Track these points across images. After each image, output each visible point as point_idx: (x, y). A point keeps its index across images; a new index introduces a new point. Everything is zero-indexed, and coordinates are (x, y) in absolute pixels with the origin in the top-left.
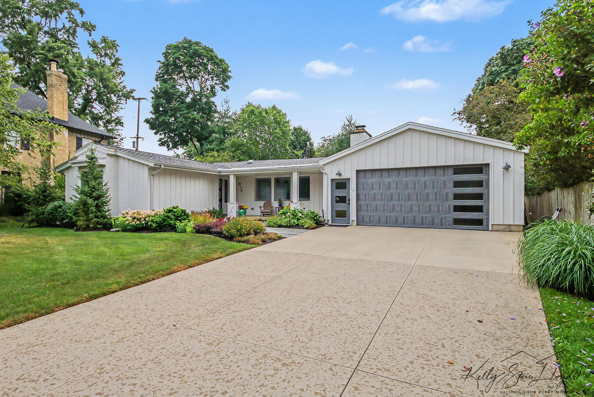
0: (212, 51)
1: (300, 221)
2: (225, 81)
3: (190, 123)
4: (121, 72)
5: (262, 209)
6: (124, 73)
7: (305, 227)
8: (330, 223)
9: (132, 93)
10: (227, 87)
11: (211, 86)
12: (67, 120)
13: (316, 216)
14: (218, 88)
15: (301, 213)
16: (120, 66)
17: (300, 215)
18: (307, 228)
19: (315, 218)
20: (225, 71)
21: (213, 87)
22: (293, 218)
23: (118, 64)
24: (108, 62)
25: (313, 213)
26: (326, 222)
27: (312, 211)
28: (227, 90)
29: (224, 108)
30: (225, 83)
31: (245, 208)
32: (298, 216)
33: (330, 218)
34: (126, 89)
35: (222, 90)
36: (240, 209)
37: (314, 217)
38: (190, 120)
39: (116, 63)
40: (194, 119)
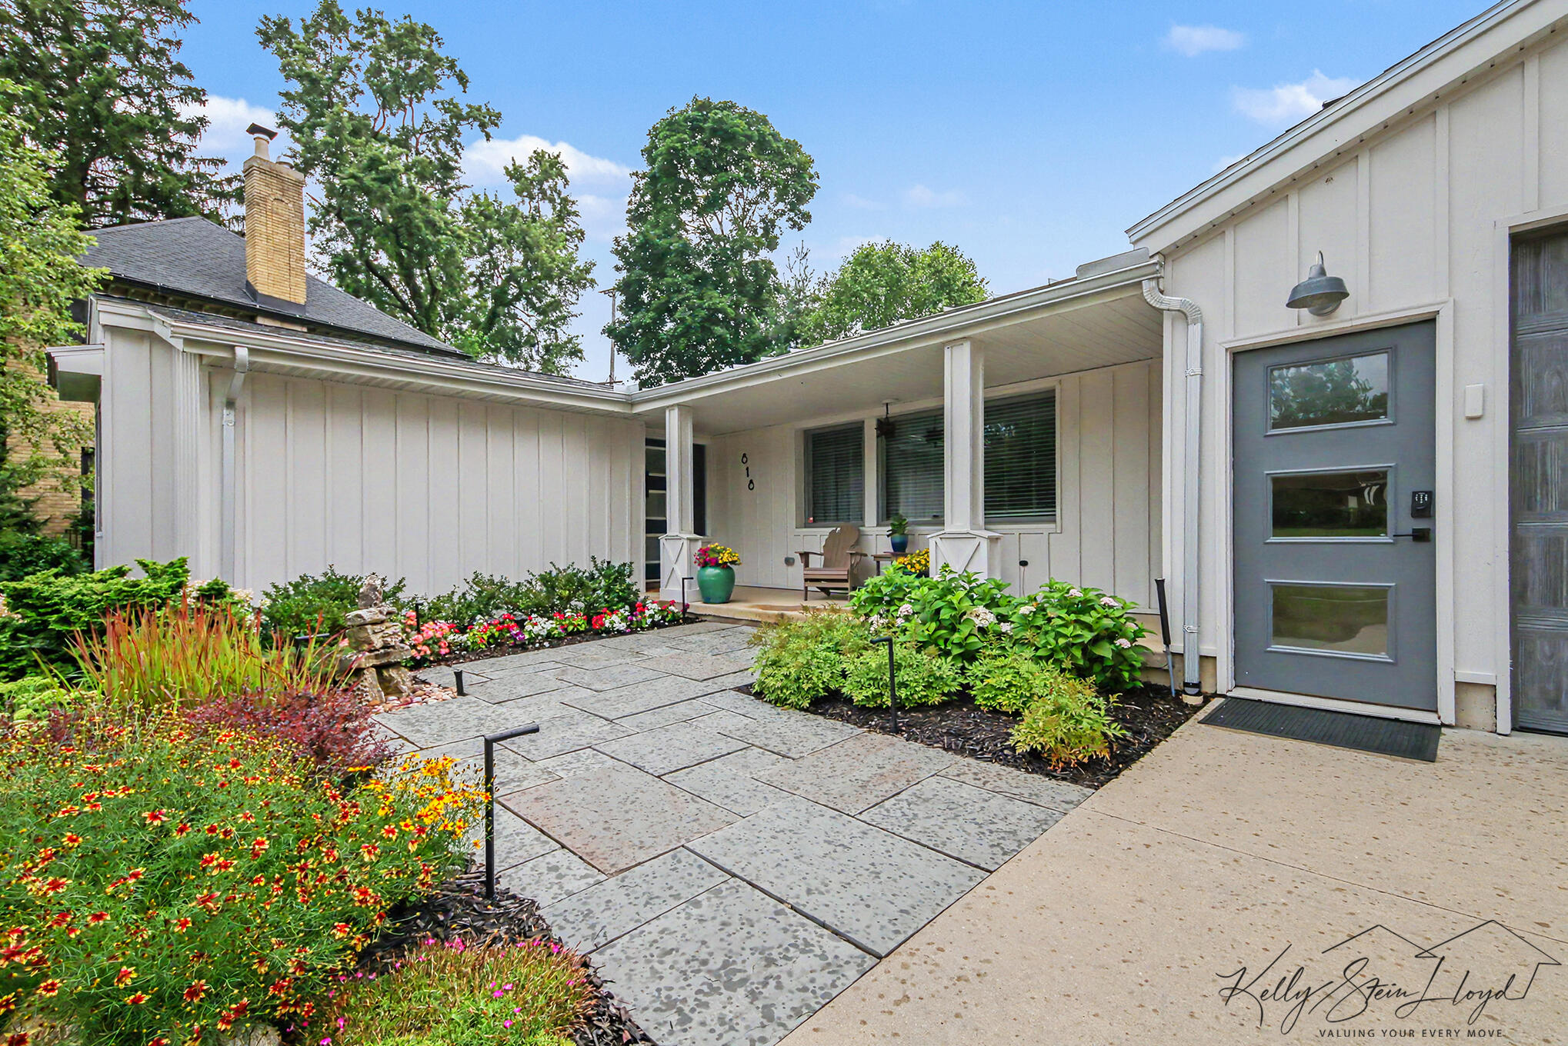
0: (765, 122)
1: (975, 669)
2: (801, 199)
3: (704, 320)
4: (577, 231)
5: (816, 562)
6: (583, 234)
7: (1022, 737)
8: (1223, 680)
9: (588, 271)
10: (807, 217)
11: (763, 221)
12: (302, 302)
13: (1111, 636)
14: (782, 223)
15: (992, 603)
16: (574, 218)
17: (985, 617)
18: (1036, 760)
19: (1105, 651)
20: (801, 171)
21: (769, 225)
22: (932, 641)
23: (569, 214)
24: (547, 212)
25: (1086, 606)
26: (1192, 676)
27: (1076, 593)
28: (807, 226)
29: (796, 272)
30: (801, 207)
31: (725, 558)
32: (965, 630)
33: (1219, 642)
34: (577, 264)
35: (793, 226)
36: (704, 565)
37: (1095, 641)
38: (703, 313)
39: (564, 212)
40: (713, 311)
